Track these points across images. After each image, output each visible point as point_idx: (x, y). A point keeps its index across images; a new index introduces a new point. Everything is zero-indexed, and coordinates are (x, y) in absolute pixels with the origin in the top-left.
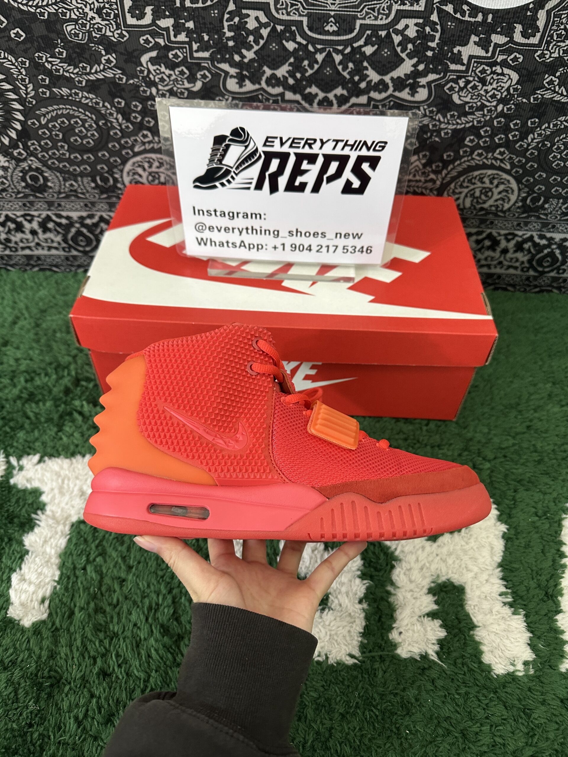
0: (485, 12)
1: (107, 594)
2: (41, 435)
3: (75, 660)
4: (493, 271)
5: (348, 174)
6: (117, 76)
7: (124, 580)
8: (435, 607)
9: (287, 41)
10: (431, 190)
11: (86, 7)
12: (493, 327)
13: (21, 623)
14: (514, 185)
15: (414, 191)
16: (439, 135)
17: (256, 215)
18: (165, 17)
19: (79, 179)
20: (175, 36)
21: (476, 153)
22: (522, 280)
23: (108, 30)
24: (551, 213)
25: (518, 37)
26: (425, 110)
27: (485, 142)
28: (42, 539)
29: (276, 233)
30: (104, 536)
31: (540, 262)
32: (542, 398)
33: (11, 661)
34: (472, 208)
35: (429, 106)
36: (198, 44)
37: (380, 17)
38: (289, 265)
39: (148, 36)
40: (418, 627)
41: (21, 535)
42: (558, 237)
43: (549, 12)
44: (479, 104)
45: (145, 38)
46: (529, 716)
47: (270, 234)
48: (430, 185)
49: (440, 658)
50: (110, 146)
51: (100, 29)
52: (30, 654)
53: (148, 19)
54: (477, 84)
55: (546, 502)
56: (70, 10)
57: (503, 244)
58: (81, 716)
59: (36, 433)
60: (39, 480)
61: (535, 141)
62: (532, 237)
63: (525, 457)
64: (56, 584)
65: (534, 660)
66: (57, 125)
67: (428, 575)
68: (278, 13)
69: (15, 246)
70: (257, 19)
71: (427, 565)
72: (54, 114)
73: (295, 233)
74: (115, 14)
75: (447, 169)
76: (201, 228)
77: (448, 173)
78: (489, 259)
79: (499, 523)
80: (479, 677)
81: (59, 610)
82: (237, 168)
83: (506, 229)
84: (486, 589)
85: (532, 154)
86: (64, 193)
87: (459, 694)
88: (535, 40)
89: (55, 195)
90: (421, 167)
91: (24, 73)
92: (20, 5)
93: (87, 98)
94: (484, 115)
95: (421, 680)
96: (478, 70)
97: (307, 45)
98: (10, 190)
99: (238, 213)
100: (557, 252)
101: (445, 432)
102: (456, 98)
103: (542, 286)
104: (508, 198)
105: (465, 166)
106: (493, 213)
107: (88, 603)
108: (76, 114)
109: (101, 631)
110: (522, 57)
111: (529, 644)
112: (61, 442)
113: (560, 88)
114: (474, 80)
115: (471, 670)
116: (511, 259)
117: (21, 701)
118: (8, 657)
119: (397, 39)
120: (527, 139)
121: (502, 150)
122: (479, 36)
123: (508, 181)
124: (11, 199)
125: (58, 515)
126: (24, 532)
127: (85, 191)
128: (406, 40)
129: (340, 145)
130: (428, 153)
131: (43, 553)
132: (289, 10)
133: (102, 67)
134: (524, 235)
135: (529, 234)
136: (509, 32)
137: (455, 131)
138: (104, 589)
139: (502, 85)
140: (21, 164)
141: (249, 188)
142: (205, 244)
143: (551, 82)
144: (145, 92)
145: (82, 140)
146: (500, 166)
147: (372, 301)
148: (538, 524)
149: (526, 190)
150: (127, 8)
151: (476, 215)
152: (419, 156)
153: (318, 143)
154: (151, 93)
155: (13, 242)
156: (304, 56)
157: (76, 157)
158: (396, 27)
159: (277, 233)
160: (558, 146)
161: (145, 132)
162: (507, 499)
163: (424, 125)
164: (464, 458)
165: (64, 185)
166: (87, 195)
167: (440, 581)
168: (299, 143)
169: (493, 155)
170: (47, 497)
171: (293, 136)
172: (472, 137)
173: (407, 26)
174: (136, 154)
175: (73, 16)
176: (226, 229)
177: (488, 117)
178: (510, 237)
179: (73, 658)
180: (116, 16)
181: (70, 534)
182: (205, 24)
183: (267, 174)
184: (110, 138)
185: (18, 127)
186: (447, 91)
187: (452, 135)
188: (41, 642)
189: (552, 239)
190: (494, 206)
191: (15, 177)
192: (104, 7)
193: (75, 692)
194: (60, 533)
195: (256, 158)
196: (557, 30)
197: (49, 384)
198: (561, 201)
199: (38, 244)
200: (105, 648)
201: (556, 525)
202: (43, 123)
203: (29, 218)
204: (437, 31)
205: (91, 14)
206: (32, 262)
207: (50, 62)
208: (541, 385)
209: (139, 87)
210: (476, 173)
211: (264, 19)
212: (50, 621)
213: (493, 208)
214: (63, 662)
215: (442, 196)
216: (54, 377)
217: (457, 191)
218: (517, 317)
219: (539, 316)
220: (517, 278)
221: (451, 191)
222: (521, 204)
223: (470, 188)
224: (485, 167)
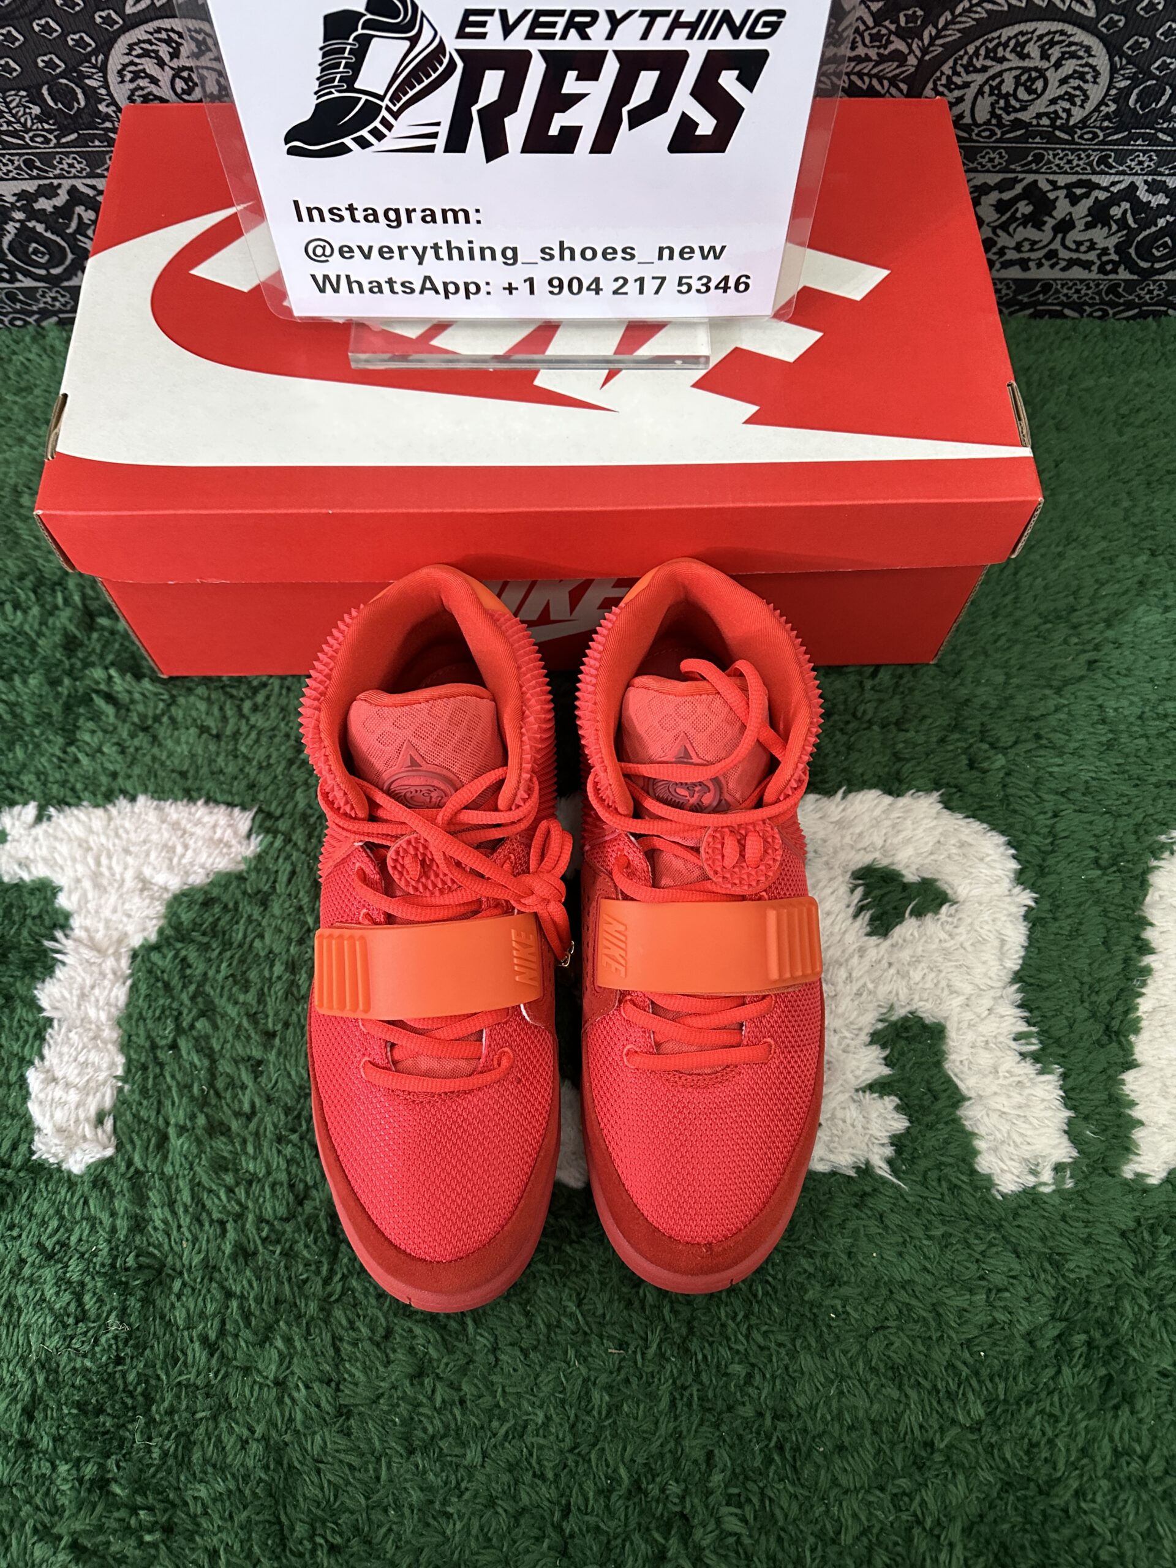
1: (228, 1095)
2: (31, 757)
3: (184, 1230)
4: (1034, 273)
5: (683, 102)
7: (260, 1064)
8: (886, 1071)
10: (893, 81)
12: (1031, 476)
13: (64, 1166)
14: (1101, 59)
15: (852, 84)
22: (1099, 293)
28: (76, 992)
29: (509, 254)
30: (205, 974)
31: (1146, 249)
32: (1126, 591)
33: (58, 1242)
34: (994, 121)
38: (547, 329)
40: (852, 1113)
41: (30, 988)
46: (1058, 1267)
47: (494, 258)
48: (890, 68)
49: (895, 1171)
52: (93, 1227)
55: (1120, 834)
57: (1062, 208)
58: (212, 1335)
59: (20, 753)
60: (45, 860)
62: (1133, 187)
63: (1080, 737)
64: (120, 1084)
65: (1075, 1162)
67: (871, 1006)
71: (870, 986)
73: (556, 253)
75: (936, 22)
76: (319, 251)
77: (939, 34)
78: (1026, 246)
79: (1019, 889)
80: (970, 1200)
81: (135, 1136)
82: (395, 98)
83: (1072, 172)
84: (989, 1028)
87: (929, 1238)
90: (870, 22)
95: (858, 1218)
99: (409, 212)
101: (911, 690)
103: (1145, 304)
104: (1084, 92)
106: (1042, 134)
107: (193, 1117)
109: (227, 1170)
111: (1066, 1132)
112: (77, 768)
115: (954, 1188)
116: (1079, 244)
117: (93, 1318)
118: (50, 1237)
123: (1088, 49)
125: (99, 936)
126: (34, 978)
129: (662, 24)
131: (82, 1020)
134: (1113, 184)
135: (1127, 180)
138: (220, 1084)
141: (431, 149)
142: (336, 291)
146: (1070, 10)
147: (751, 420)
148: (1100, 885)
149: (1131, 70)
151: (1001, 139)
153: (603, 24)
159: (511, 256)
162: (1037, 833)
164: (950, 748)
166: (26, 136)
167: (894, 1018)
168: (553, 25)
170: (69, 898)
171: (535, 7)
174: (131, 22)
176: (385, 252)
178: (1079, 191)
179: (179, 1227)
181: (132, 975)
183: (475, 109)
188: (111, 1201)
190: (1047, 114)
193: (193, 1289)
194: (110, 976)
195: (440, 69)
197: (27, 628)
200: (239, 1203)
201: (1137, 883)
208: (1124, 560)
210: (1008, 32)
212: (123, 1159)
214: (160, 1236)
215: (920, 96)
216: (35, 610)
217: (957, 80)
218: (1082, 386)
219: (1131, 380)
220: (1089, 288)
221: (944, 81)
222: (1113, 107)
223: (991, 72)
224: (1031, 14)
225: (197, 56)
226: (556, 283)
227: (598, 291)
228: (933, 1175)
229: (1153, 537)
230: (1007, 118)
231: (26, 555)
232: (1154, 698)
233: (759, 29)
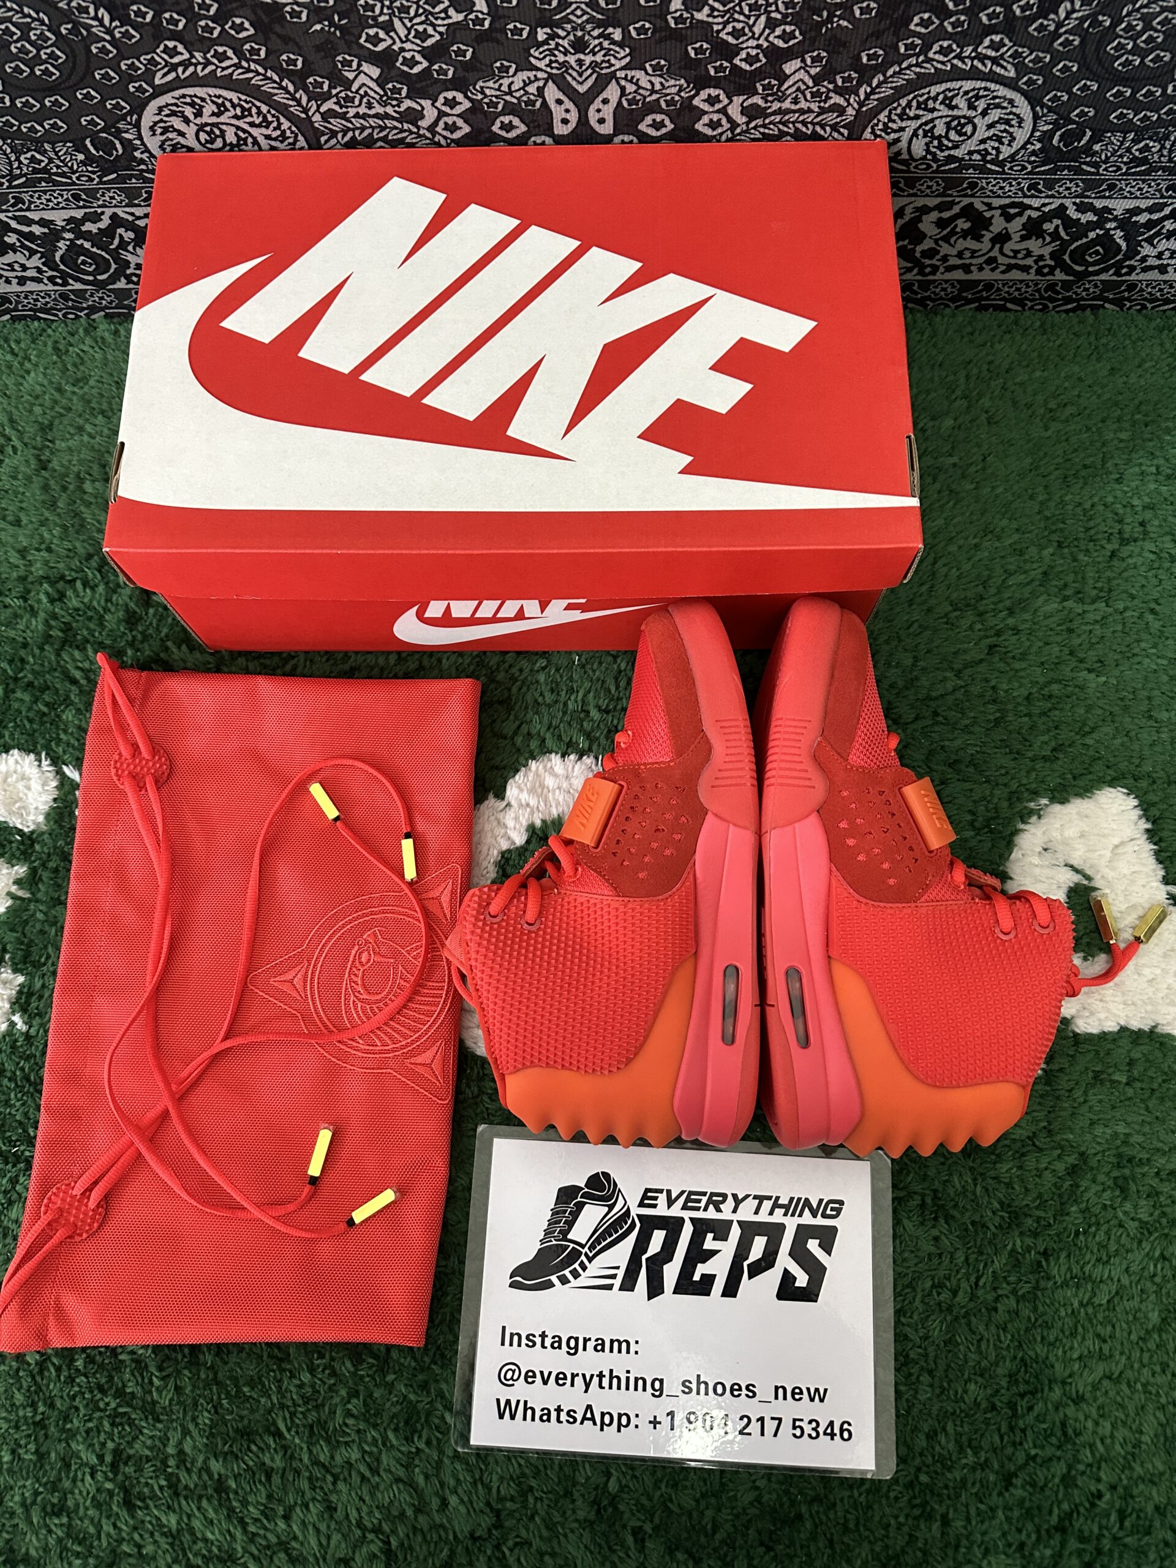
4: (975, 276)
10: (834, 127)
12: (916, 524)
14: (1024, 108)
15: (798, 131)
16: (849, 15)
21: (936, 47)
22: (1038, 290)
24: (1106, 161)
27: (957, 24)
31: (1079, 256)
34: (930, 157)
48: (831, 118)
50: (97, 76)
55: (996, 800)
57: (998, 224)
61: (1075, 15)
63: (972, 714)
75: (869, 82)
77: (873, 91)
78: (967, 254)
83: (1005, 196)
85: (1067, 43)
86: (22, 175)
90: (810, 82)
100: (1118, 235)
103: (1084, 299)
104: (1011, 134)
105: (910, 75)
106: (975, 167)
116: (1016, 252)
120: (1057, 13)
121: (997, 38)
123: (1011, 102)
127: (65, 169)
130: (824, 54)
134: (1044, 205)
135: (1057, 203)
145: (30, 67)
146: (991, 72)
149: (1052, 117)
151: (937, 171)
152: (803, 61)
157: (26, 104)
160: (1129, 24)
161: (170, 44)
166: (73, 177)
169: (975, 50)
172: (925, 16)
174: (160, 91)
178: (1012, 211)
187: (878, 12)
189: (1105, 211)
190: (978, 152)
198: (1131, 136)
208: (1033, 551)
210: (935, 89)
213: (977, 157)
215: (859, 138)
216: (101, 589)
217: (893, 126)
218: (1017, 380)
219: (1063, 374)
220: (1028, 286)
221: (881, 126)
222: (1038, 146)
223: (924, 120)
224: (957, 75)
225: (215, 114)
229: (1062, 530)
230: (941, 155)
231: (91, 538)
232: (1042, 680)
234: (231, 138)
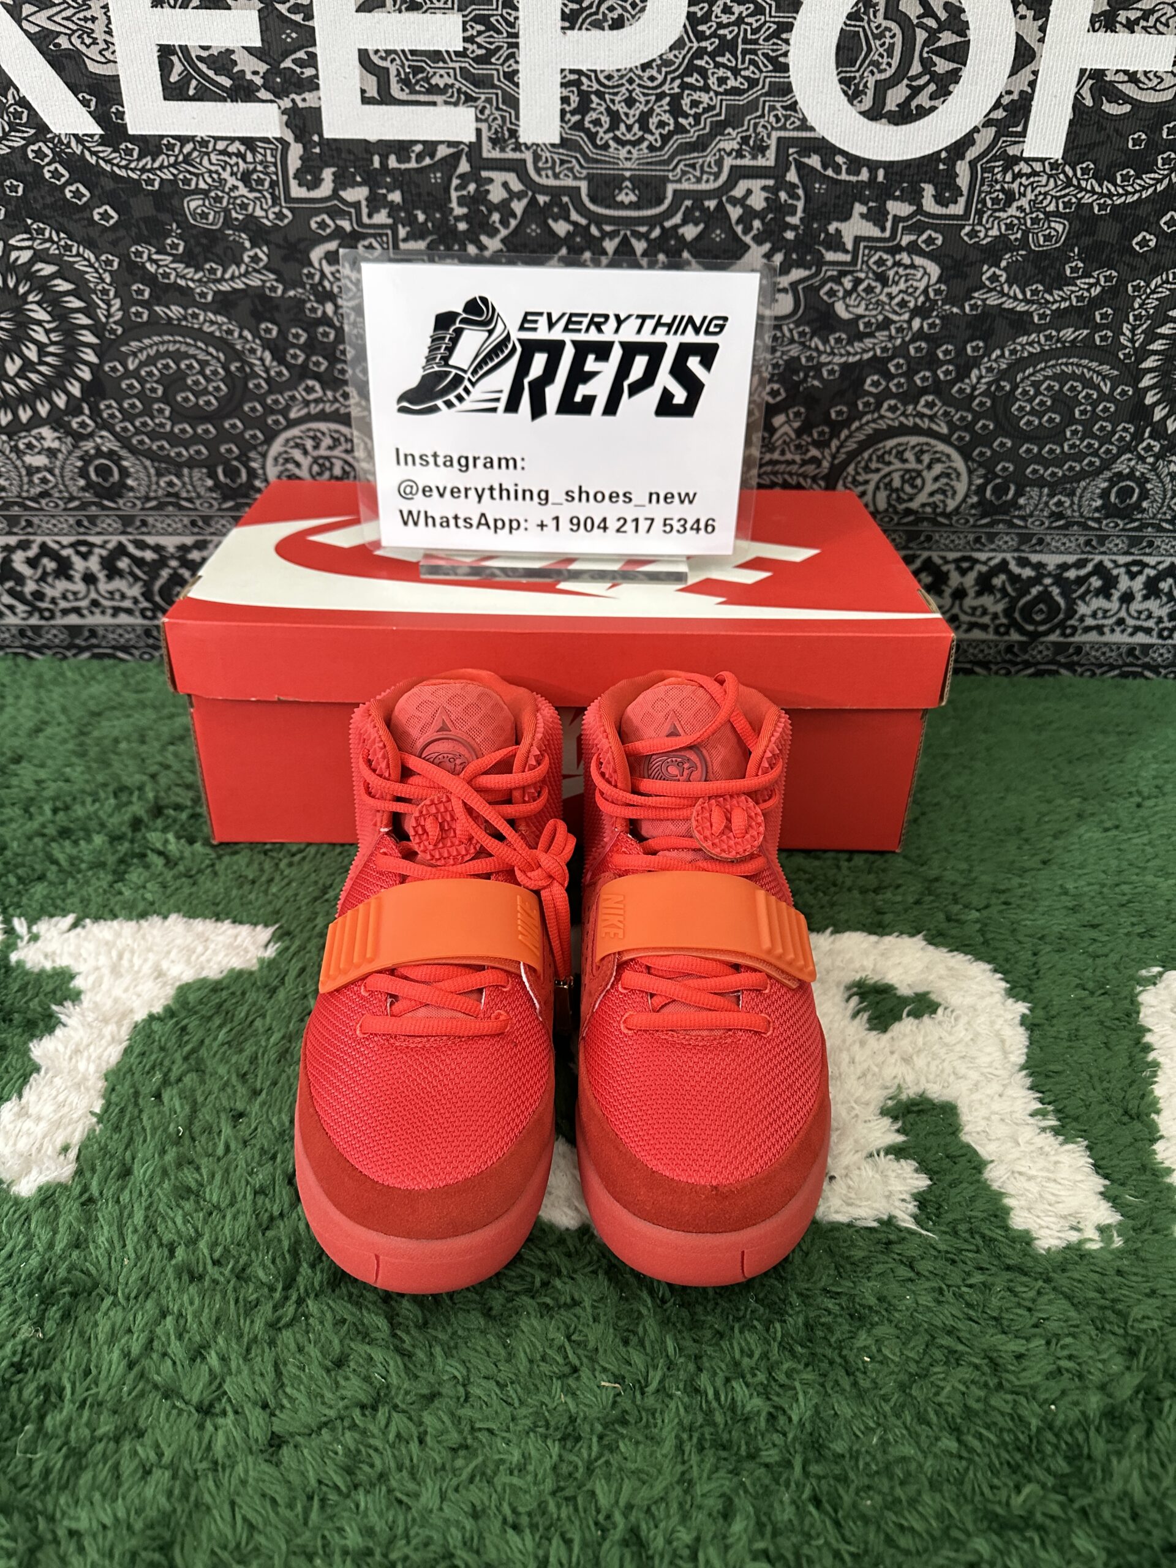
0: (873, 166)
1: (203, 1139)
3: (129, 1249)
5: (664, 379)
6: (268, 284)
7: (241, 1115)
8: (900, 1138)
9: (556, 220)
10: (814, 479)
11: (224, 169)
14: (959, 463)
15: (785, 480)
16: (818, 376)
17: (507, 460)
18: (354, 184)
19: (186, 471)
20: (370, 216)
21: (885, 406)
22: (999, 652)
23: (258, 208)
24: (1031, 515)
25: (929, 204)
26: (791, 331)
27: (899, 385)
28: (71, 1048)
29: (543, 495)
31: (1027, 612)
32: (1067, 819)
34: (891, 510)
35: (798, 324)
36: (408, 229)
37: (705, 177)
39: (325, 217)
41: (26, 1042)
42: (1052, 561)
43: (973, 164)
44: (880, 318)
45: (318, 219)
47: (532, 498)
48: (811, 469)
49: (921, 1224)
50: (246, 408)
51: (244, 206)
52: (29, 1242)
53: (326, 189)
54: (874, 284)
56: (197, 175)
57: (955, 579)
58: (136, 1350)
60: (70, 956)
61: (983, 381)
62: (1004, 562)
63: (1046, 903)
64: (94, 1121)
65: (1120, 1224)
66: (156, 372)
67: (878, 1086)
68: (540, 175)
69: (51, 606)
70: (505, 185)
71: (875, 1069)
72: (152, 352)
73: (576, 495)
74: (272, 181)
75: (839, 438)
76: (408, 490)
77: (841, 446)
79: (1011, 1001)
80: (1009, 1252)
81: (98, 1162)
82: (475, 372)
83: (956, 549)
84: (1001, 1106)
85: (981, 404)
86: (155, 498)
87: (969, 1286)
88: (958, 209)
89: (138, 503)
90: (793, 436)
91: (108, 280)
92: (116, 169)
93: (212, 323)
94: (891, 338)
95: (884, 1262)
96: (872, 260)
97: (588, 226)
98: (57, 495)
99: (475, 459)
100: (1055, 591)
102: (840, 308)
103: (1039, 663)
104: (952, 487)
105: (868, 430)
106: (928, 519)
108: (192, 351)
109: (187, 1199)
110: (941, 238)
111: (1103, 1195)
112: (119, 897)
113: (1010, 287)
114: (867, 277)
115: (990, 1242)
116: (974, 609)
119: (735, 213)
120: (970, 379)
121: (930, 398)
122: (866, 204)
123: (948, 456)
124: (54, 512)
125: (105, 1009)
126: (32, 1036)
127: (193, 495)
128: (749, 214)
129: (650, 324)
130: (802, 410)
131: (70, 1070)
132: (557, 170)
133: (243, 268)
134: (990, 559)
135: (999, 557)
136: (914, 197)
137: (845, 366)
138: (196, 1128)
139: (915, 284)
140: (81, 444)
141: (494, 410)
142: (416, 524)
143: (994, 278)
144: (314, 310)
145: (197, 398)
146: (930, 428)
147: (722, 603)
148: (1090, 1001)
149: (982, 471)
150: (291, 172)
151: (898, 524)
152: (787, 415)
153: (612, 323)
154: (324, 312)
155: (48, 599)
156: (584, 244)
157: (183, 431)
158: (733, 193)
159: (544, 498)
160: (1024, 390)
161: (310, 383)
162: (1022, 965)
163: (792, 358)
165: (157, 483)
166: (198, 502)
167: (903, 1097)
168: (580, 323)
169: (915, 409)
170: (85, 980)
171: (569, 311)
172: (876, 378)
173: (749, 192)
174: (292, 424)
175: (202, 185)
176: (455, 492)
177: (899, 341)
178: (965, 565)
179: (124, 1246)
180: (274, 184)
181: (130, 1039)
182: (419, 195)
183: (526, 381)
184: (248, 395)
185: (86, 374)
186: (825, 298)
187: (841, 375)
188: (55, 1219)
189: (1040, 566)
190: (929, 504)
191: (68, 468)
192: (255, 170)
193: (124, 1308)
194: (109, 1038)
195: (506, 352)
196: (990, 193)
197: (101, 813)
198: (1046, 490)
199: (95, 603)
200: (195, 1227)
201: (1127, 1002)
202: (131, 367)
203: (83, 549)
204: (798, 198)
205: (232, 181)
206: (78, 642)
207: (155, 262)
208: (1060, 802)
209: (304, 302)
210: (890, 443)
211: (516, 186)
212: (78, 1184)
213: (928, 510)
214: (100, 1255)
215: (834, 489)
217: (860, 479)
219: (1040, 707)
220: (990, 647)
221: (850, 479)
222: (976, 499)
223: (882, 473)
224: (903, 430)
225: (330, 448)
226: (575, 521)
227: (605, 528)
228: (962, 1227)
233: (712, 329)
234: (337, 471)
